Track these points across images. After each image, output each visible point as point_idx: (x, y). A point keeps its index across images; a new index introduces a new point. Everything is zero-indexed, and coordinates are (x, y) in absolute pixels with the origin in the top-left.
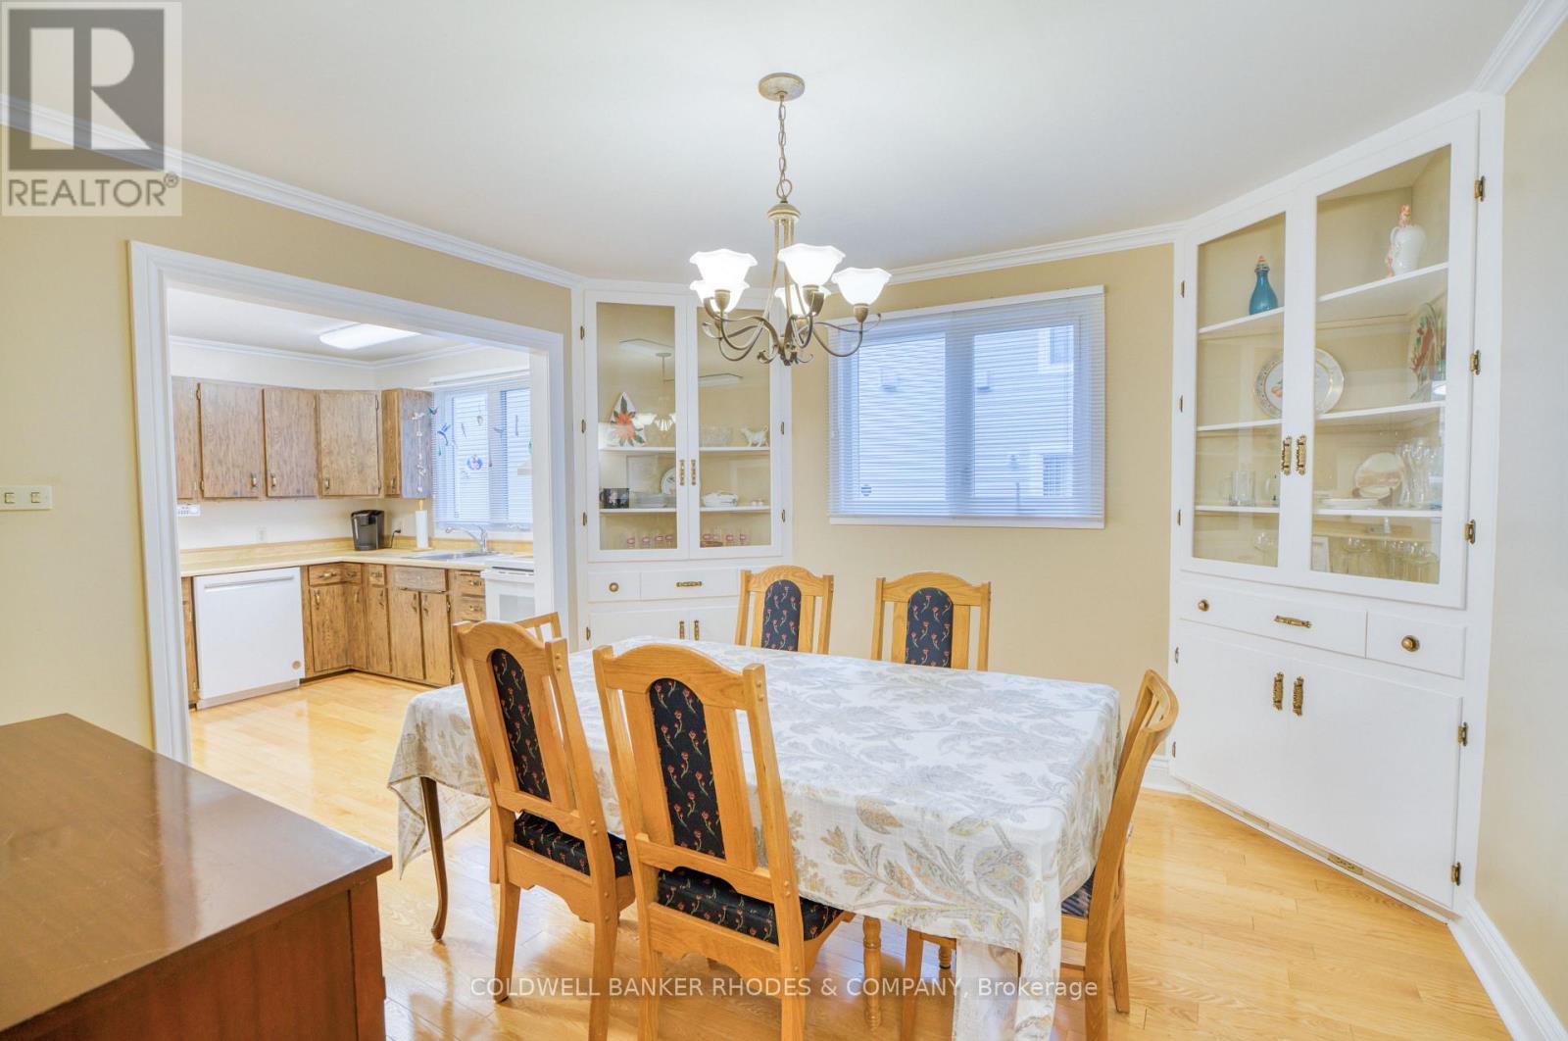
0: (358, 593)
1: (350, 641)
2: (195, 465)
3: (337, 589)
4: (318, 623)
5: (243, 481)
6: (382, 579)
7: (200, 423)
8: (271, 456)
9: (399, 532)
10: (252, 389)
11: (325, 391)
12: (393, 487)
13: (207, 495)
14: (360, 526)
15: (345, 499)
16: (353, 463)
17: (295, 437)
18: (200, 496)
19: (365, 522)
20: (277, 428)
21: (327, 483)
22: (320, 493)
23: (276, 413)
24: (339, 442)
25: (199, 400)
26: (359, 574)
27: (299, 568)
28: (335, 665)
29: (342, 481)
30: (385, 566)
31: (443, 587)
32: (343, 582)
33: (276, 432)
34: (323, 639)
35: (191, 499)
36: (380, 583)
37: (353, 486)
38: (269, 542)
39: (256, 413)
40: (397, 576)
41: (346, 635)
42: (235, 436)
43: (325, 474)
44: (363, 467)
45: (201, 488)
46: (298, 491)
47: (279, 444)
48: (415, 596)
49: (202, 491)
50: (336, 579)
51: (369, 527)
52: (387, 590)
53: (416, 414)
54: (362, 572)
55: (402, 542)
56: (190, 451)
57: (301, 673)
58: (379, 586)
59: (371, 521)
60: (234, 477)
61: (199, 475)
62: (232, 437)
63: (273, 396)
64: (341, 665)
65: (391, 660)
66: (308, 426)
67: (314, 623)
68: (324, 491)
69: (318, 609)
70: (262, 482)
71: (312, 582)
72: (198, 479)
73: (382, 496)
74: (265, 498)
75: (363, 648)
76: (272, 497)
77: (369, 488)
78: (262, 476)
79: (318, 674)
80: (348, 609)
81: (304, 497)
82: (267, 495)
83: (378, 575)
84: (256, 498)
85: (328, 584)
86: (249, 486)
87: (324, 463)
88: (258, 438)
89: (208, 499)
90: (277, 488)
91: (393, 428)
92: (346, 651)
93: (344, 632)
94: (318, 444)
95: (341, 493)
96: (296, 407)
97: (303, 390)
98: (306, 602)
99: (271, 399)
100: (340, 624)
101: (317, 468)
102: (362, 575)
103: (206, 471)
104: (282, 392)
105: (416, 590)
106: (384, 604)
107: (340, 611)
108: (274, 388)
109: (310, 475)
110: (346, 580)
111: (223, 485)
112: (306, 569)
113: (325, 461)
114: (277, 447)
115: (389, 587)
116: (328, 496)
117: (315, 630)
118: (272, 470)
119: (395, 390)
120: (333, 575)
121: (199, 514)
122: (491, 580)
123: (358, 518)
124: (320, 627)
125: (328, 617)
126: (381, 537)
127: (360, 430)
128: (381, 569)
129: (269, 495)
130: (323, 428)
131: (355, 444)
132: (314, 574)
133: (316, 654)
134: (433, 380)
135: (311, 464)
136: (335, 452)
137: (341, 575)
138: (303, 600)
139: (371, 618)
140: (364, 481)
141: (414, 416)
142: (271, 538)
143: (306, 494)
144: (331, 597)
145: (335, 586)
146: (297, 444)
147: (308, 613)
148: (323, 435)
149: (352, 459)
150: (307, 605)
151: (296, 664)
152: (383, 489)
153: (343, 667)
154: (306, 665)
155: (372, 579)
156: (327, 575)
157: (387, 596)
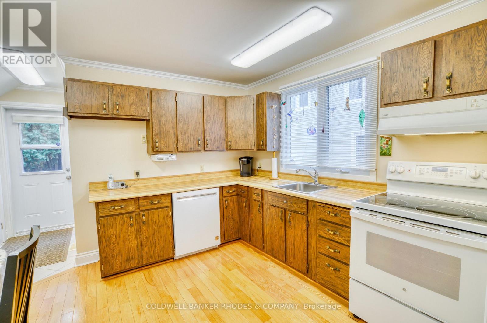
0: (246, 202)
1: (240, 225)
2: (174, 135)
3: (235, 198)
4: (227, 216)
5: (194, 143)
6: (260, 198)
7: (177, 113)
8: (206, 130)
9: (260, 168)
10: (199, 96)
11: (229, 97)
12: (262, 145)
13: (179, 150)
14: (243, 164)
15: (238, 151)
16: (242, 133)
17: (217, 120)
18: (176, 150)
19: (245, 163)
20: (209, 116)
21: (230, 143)
22: (227, 148)
23: (209, 108)
24: (236, 123)
25: (176, 101)
26: (247, 192)
27: (218, 188)
28: (234, 237)
29: (237, 143)
30: (262, 190)
31: (304, 210)
32: (237, 195)
33: (209, 118)
34: (229, 224)
35: (173, 152)
36: (258, 200)
37: (242, 145)
38: (205, 172)
39: (200, 108)
40: (270, 198)
41: (239, 222)
42: (191, 120)
43: (229, 139)
44: (246, 135)
45: (177, 146)
46: (218, 148)
47: (210, 124)
48: (282, 211)
49: (177, 148)
50: (235, 193)
51: (247, 165)
52: (263, 204)
53: (274, 106)
54: (248, 191)
55: (262, 173)
56: (172, 128)
57: (219, 242)
58: (258, 201)
59: (248, 162)
60: (191, 140)
61: (176, 140)
62: (190, 120)
63: (208, 100)
64: (236, 237)
65: (263, 242)
66: (222, 115)
67: (225, 215)
68: (229, 148)
69: (226, 209)
70: (202, 143)
71: (225, 195)
72: (175, 142)
73: (255, 150)
74: (204, 151)
75: (248, 231)
76: (207, 150)
77: (249, 146)
78: (203, 140)
79: (227, 241)
80: (240, 208)
81: (220, 150)
82: (204, 149)
83: (258, 194)
84: (200, 151)
85: (231, 196)
86: (197, 145)
87: (229, 133)
88: (201, 121)
89: (180, 152)
90: (209, 146)
91: (262, 114)
92: (238, 230)
93: (237, 220)
94: (226, 124)
95: (236, 149)
96: (217, 105)
97: (220, 97)
98: (222, 205)
99: (207, 101)
100: (236, 217)
101: (226, 136)
102: (248, 193)
103: (179, 137)
104: (211, 97)
105: (282, 208)
106: (261, 211)
107: (236, 210)
108: (208, 96)
109: (223, 140)
110: (239, 193)
111: (186, 145)
112: (222, 188)
113: (229, 132)
114: (209, 125)
115: (264, 202)
116: (230, 150)
117: (225, 220)
118: (207, 137)
119: (263, 93)
120: (233, 191)
121: (176, 159)
122: (354, 217)
123: (242, 161)
124: (227, 218)
125: (231, 213)
126: (252, 170)
127: (245, 116)
128: (260, 192)
129: (206, 149)
130: (228, 117)
131: (243, 123)
132: (225, 191)
133: (225, 232)
134: (281, 87)
135: (223, 135)
136: (234, 128)
137: (237, 191)
138: (220, 204)
139: (253, 216)
140: (247, 142)
141: (272, 107)
142: (206, 170)
143: (221, 149)
144: (232, 202)
145: (234, 197)
146: (218, 124)
147: (222, 211)
148: (229, 119)
149: (242, 131)
150: (222, 207)
151: (217, 238)
152: (256, 146)
153: (237, 238)
154: (221, 237)
155: (254, 196)
156: (231, 191)
157: (262, 207)
